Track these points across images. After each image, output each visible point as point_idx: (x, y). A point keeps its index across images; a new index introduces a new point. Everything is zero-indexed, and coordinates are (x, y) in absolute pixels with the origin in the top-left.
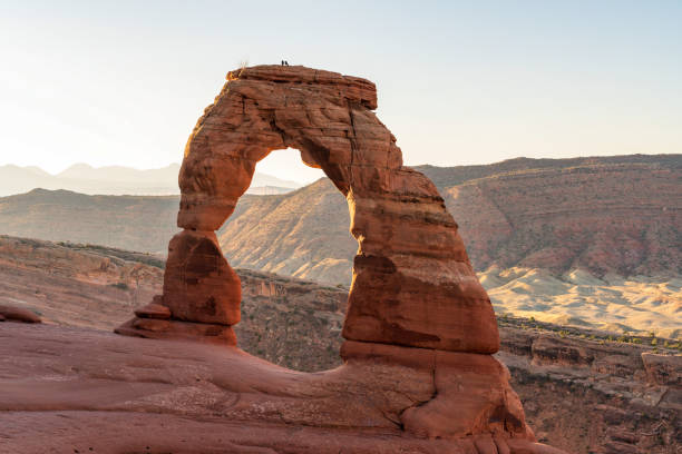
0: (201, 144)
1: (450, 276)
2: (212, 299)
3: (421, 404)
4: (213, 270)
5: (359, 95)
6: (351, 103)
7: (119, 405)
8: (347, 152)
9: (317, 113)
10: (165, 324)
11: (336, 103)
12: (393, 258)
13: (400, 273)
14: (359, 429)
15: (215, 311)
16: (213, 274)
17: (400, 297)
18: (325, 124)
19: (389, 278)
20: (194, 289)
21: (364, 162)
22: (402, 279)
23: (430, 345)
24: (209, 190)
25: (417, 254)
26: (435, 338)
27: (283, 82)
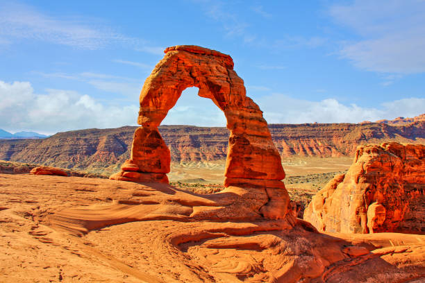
0: (158, 81)
1: (271, 146)
2: (159, 161)
3: (267, 204)
4: (159, 145)
6: (227, 66)
8: (228, 88)
9: (215, 68)
10: (138, 174)
11: (221, 65)
12: (248, 138)
13: (252, 146)
15: (161, 166)
16: (159, 148)
17: (252, 156)
18: (218, 74)
19: (246, 147)
20: (149, 155)
21: (236, 93)
22: (253, 148)
23: (263, 177)
24: (157, 105)
25: (257, 136)
26: (265, 174)
27: (196, 54)
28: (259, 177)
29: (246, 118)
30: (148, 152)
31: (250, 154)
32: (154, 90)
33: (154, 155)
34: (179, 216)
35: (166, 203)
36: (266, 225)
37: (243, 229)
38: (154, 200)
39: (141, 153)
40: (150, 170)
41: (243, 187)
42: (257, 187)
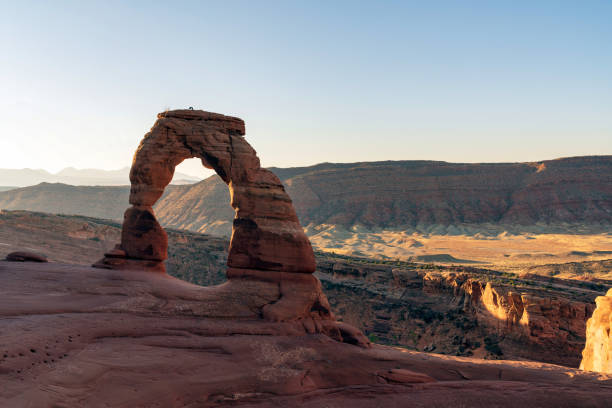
0: (142, 156)
1: (288, 230)
2: (151, 246)
3: (272, 302)
4: (151, 228)
5: (235, 127)
6: (230, 132)
7: (96, 309)
8: (228, 160)
9: (211, 137)
10: (123, 261)
11: (221, 131)
12: (256, 220)
13: (260, 229)
14: (238, 318)
15: (152, 253)
16: (151, 231)
17: (259, 242)
18: (214, 143)
19: (254, 232)
20: (140, 240)
21: (238, 165)
22: (261, 232)
23: (277, 269)
25: (269, 218)
26: (280, 265)
28: (273, 269)
29: (255, 195)
30: (139, 236)
31: (258, 239)
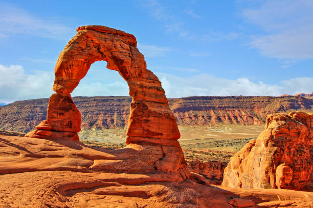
0: (69, 55)
1: (166, 111)
2: (71, 121)
3: (161, 159)
4: (70, 109)
6: (130, 44)
7: (47, 167)
8: (130, 62)
9: (119, 45)
10: (51, 132)
11: (125, 42)
12: (147, 104)
15: (72, 126)
16: (71, 111)
17: (149, 118)
18: (122, 50)
19: (146, 112)
20: (62, 117)
21: (137, 66)
22: (150, 111)
23: (160, 136)
24: (70, 75)
25: (155, 102)
26: (161, 134)
27: (103, 33)
28: (157, 137)
29: (146, 87)
30: (61, 114)
31: (149, 116)
32: (66, 62)
33: (66, 117)
34: (79, 167)
35: (70, 156)
36: (157, 177)
37: (135, 179)
38: (60, 154)
39: (55, 115)
40: (61, 129)
41: (142, 145)
42: (154, 144)
